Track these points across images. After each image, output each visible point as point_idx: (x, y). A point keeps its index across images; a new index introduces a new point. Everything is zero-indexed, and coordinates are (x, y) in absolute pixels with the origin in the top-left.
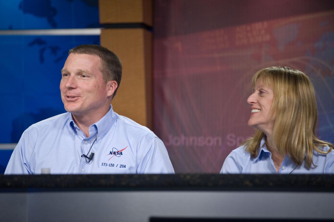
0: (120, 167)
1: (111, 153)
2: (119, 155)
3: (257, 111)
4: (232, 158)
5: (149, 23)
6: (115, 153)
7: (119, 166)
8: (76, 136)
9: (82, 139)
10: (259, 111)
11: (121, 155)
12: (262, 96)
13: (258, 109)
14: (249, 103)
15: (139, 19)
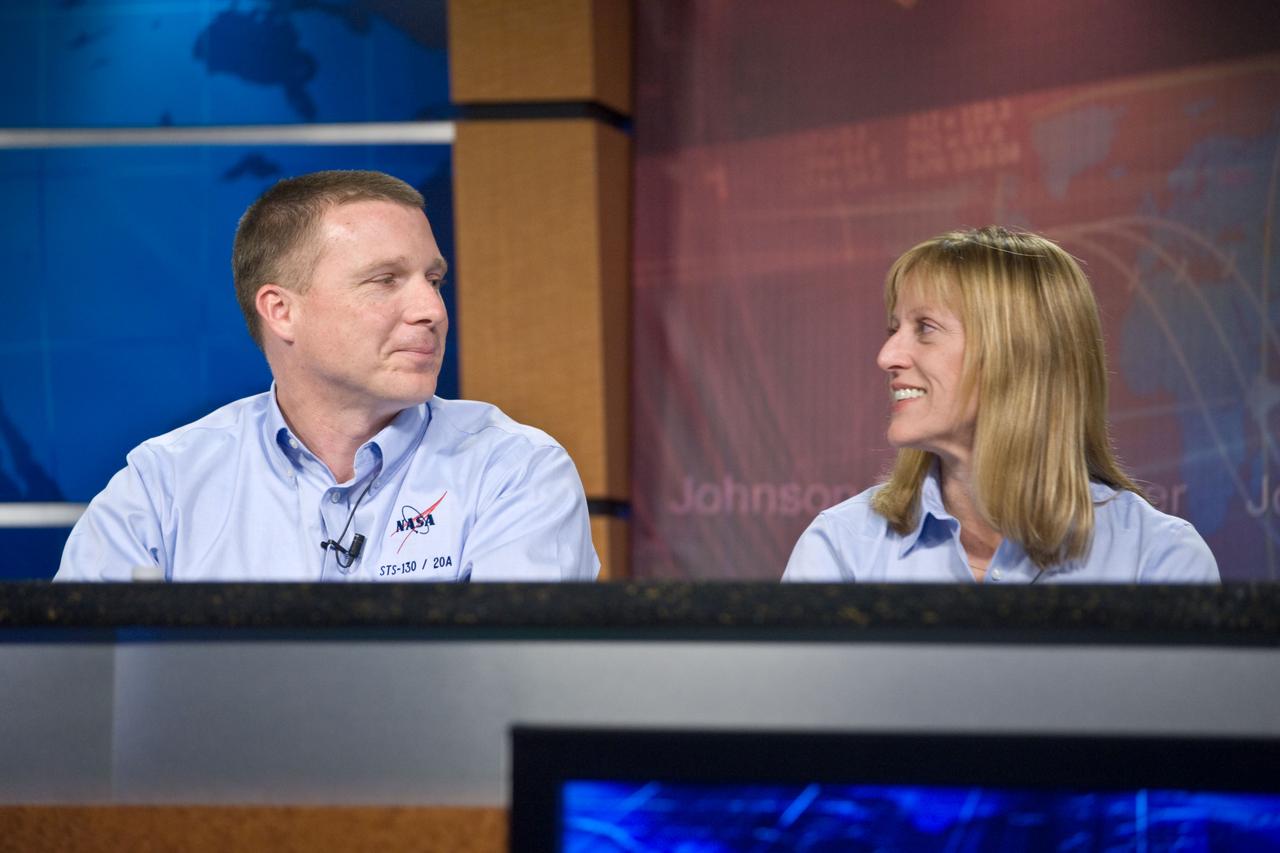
0: (435, 567)
1: (400, 526)
2: (424, 529)
3: (914, 393)
4: (821, 533)
5: (619, 101)
6: (410, 523)
7: (431, 563)
8: (299, 478)
9: (325, 489)
10: (921, 393)
11: (431, 527)
12: (925, 340)
13: (919, 389)
14: (885, 369)
15: (583, 89)
